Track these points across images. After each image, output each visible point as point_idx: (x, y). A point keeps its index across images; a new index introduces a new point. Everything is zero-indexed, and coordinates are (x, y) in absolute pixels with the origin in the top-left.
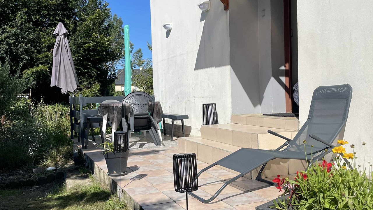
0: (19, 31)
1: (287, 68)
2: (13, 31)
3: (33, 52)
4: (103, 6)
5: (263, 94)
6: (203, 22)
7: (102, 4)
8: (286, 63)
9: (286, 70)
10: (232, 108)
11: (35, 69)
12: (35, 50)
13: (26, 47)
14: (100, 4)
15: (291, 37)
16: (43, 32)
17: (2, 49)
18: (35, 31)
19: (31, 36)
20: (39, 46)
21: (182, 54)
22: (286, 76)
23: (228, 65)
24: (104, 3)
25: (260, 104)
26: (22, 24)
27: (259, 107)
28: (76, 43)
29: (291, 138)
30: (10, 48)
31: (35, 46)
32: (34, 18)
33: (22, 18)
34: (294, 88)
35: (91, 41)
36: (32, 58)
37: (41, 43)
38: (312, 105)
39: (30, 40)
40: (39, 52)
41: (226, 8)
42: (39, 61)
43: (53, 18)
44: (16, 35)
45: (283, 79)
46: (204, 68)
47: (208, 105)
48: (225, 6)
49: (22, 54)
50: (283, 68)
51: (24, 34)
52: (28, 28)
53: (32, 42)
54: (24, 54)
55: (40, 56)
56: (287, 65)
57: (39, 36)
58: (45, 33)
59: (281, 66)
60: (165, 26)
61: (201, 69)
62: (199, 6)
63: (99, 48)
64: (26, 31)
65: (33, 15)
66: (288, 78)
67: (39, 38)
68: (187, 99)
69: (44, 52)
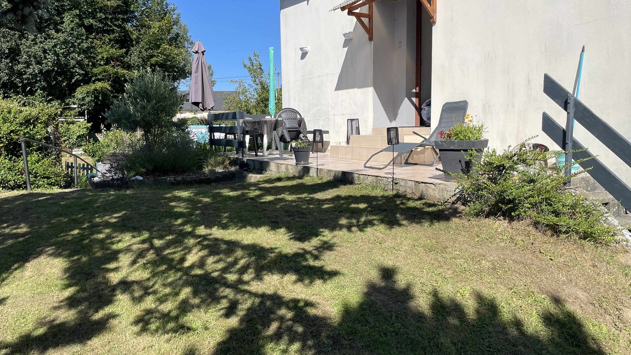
0: (70, 38)
1: (418, 91)
2: (62, 36)
3: (88, 65)
4: (171, 10)
5: (398, 111)
6: (346, 49)
7: (169, 7)
8: (416, 87)
9: (416, 93)
10: (373, 121)
11: (92, 87)
12: (89, 62)
13: (79, 59)
14: (167, 7)
15: (421, 65)
16: (98, 40)
17: (49, 60)
18: (87, 38)
19: (85, 45)
20: (94, 58)
21: (320, 76)
22: (416, 97)
23: (371, 86)
24: (172, 6)
25: (395, 120)
26: (72, 29)
27: (394, 122)
28: (141, 56)
29: (427, 137)
30: (58, 59)
31: (89, 58)
32: (86, 22)
33: (72, 21)
34: (422, 107)
35: (159, 53)
36: (87, 73)
37: (96, 53)
38: (441, 115)
39: (83, 50)
40: (94, 65)
41: (371, 39)
42: (96, 76)
43: (111, 22)
44: (65, 42)
45: (414, 99)
46: (346, 89)
47: (352, 120)
48: (369, 38)
49: (74, 67)
50: (414, 91)
51: (76, 42)
52: (80, 35)
53: (85, 52)
54: (76, 67)
55: (95, 70)
56: (418, 88)
57: (93, 45)
58: (100, 41)
59: (413, 89)
60: (301, 49)
61: (342, 89)
62: (344, 35)
63: (169, 63)
64: (77, 38)
65: (85, 18)
66: (417, 99)
67: (93, 47)
68: (325, 117)
69: (100, 65)
